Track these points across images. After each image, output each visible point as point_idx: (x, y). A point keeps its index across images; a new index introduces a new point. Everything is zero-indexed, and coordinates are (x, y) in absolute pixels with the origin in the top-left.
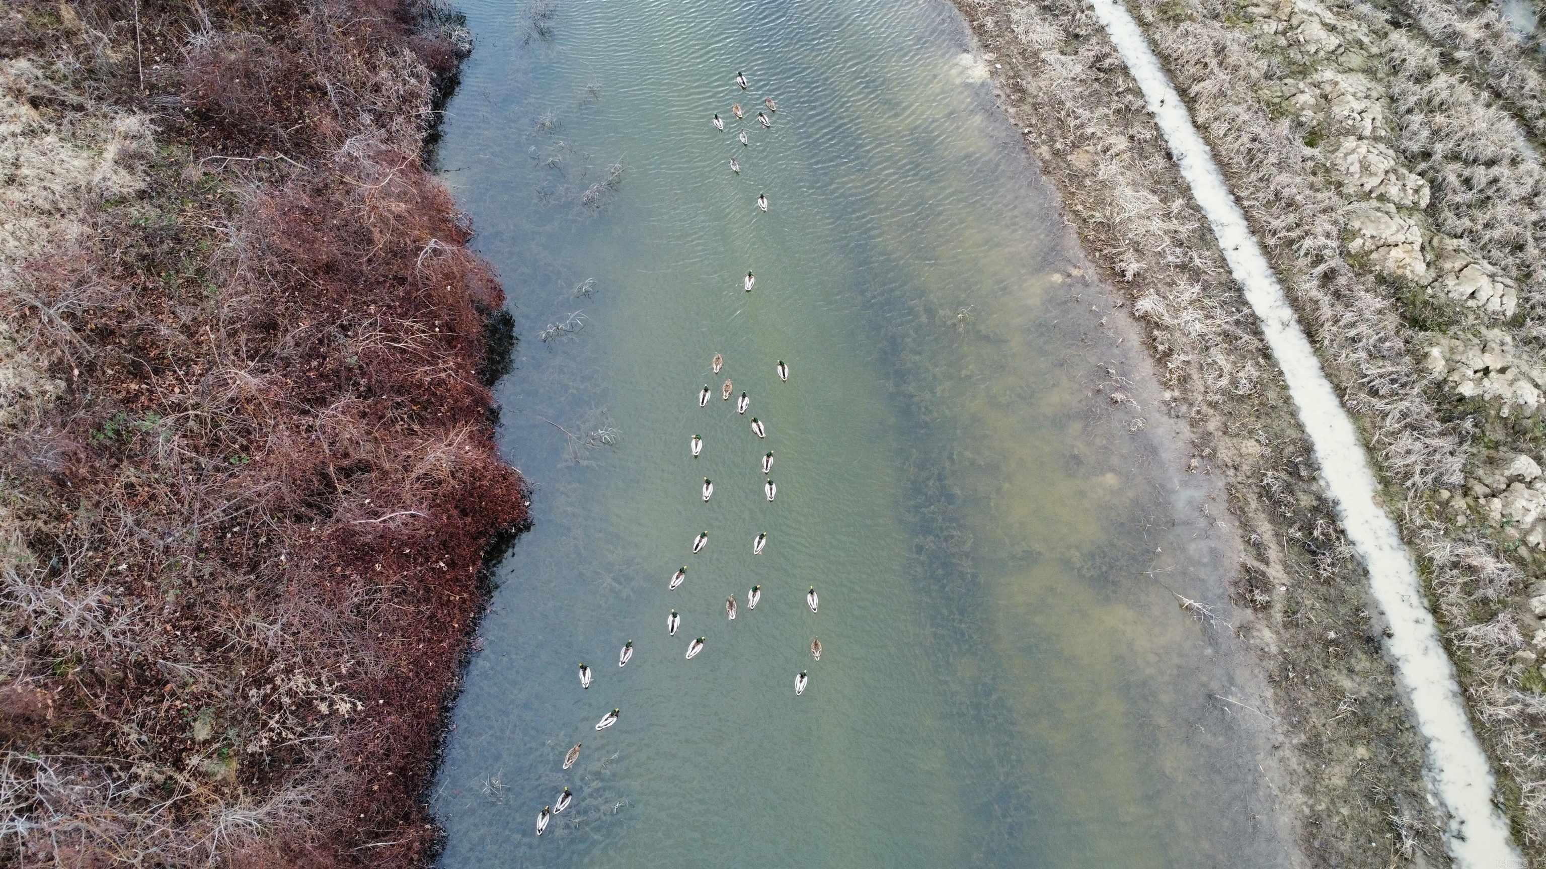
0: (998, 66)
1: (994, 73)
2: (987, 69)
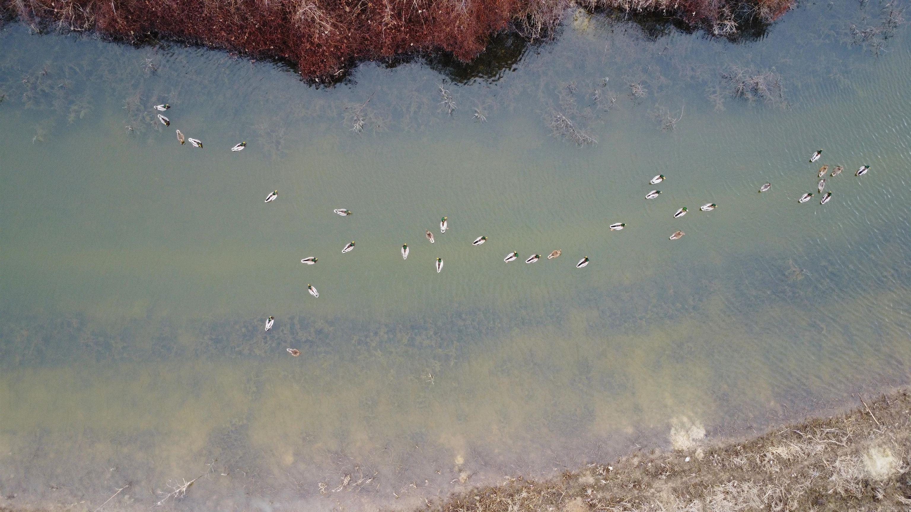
0: (687, 459)
1: (680, 454)
2: (685, 449)
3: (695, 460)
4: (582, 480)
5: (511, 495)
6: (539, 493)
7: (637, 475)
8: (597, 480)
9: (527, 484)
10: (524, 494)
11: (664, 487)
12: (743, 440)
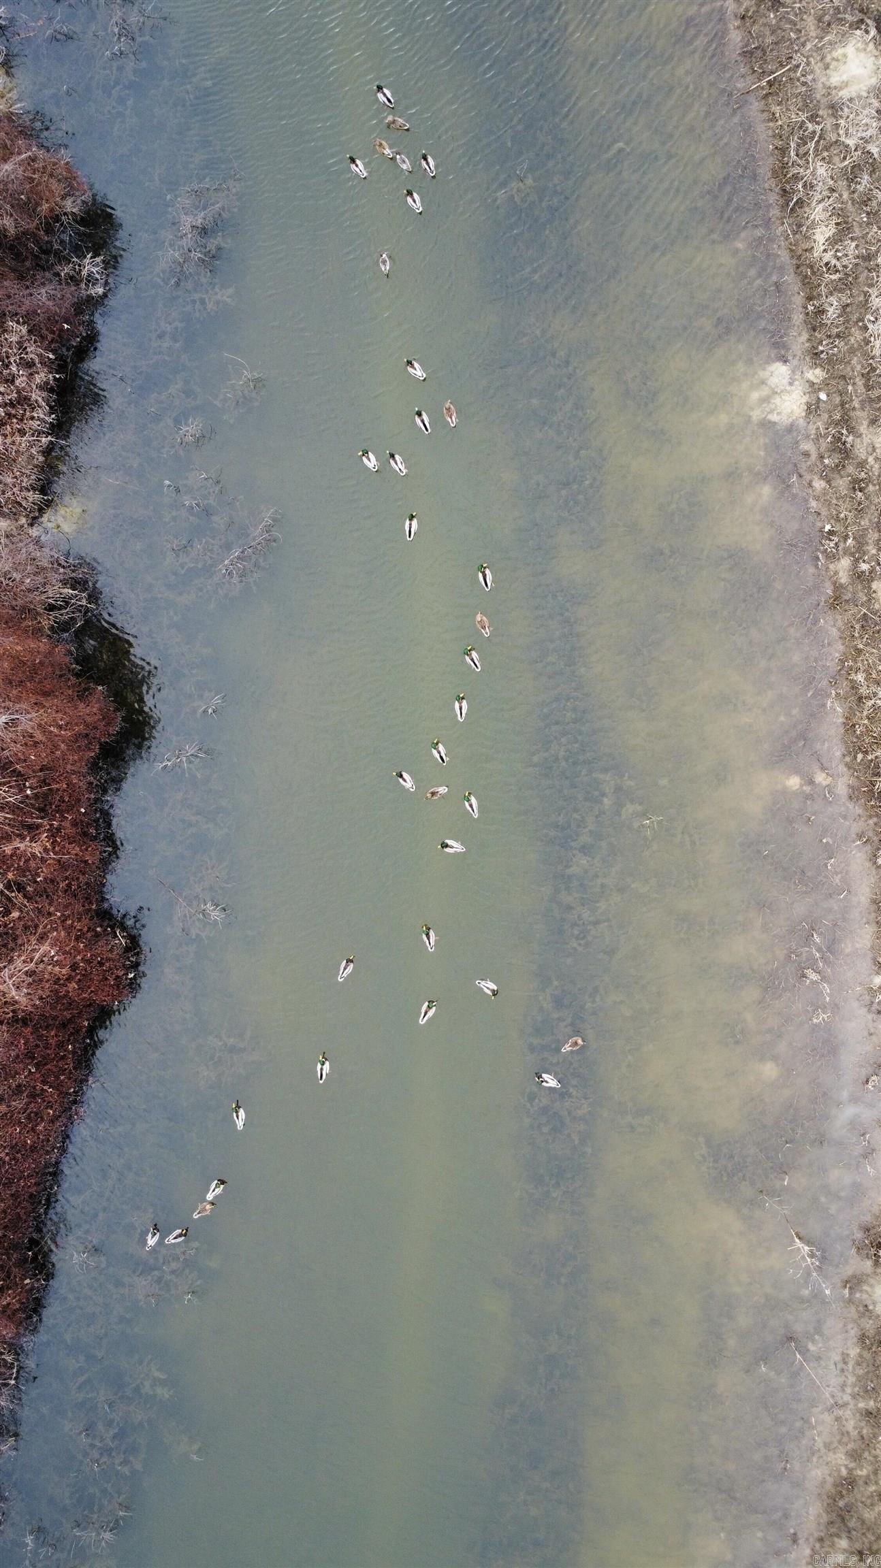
0: (823, 396)
1: (812, 409)
2: (805, 399)
3: (826, 383)
4: (844, 578)
5: (860, 699)
6: (859, 651)
7: (842, 483)
8: (846, 552)
9: (845, 670)
10: (860, 677)
11: (866, 440)
12: (798, 300)
